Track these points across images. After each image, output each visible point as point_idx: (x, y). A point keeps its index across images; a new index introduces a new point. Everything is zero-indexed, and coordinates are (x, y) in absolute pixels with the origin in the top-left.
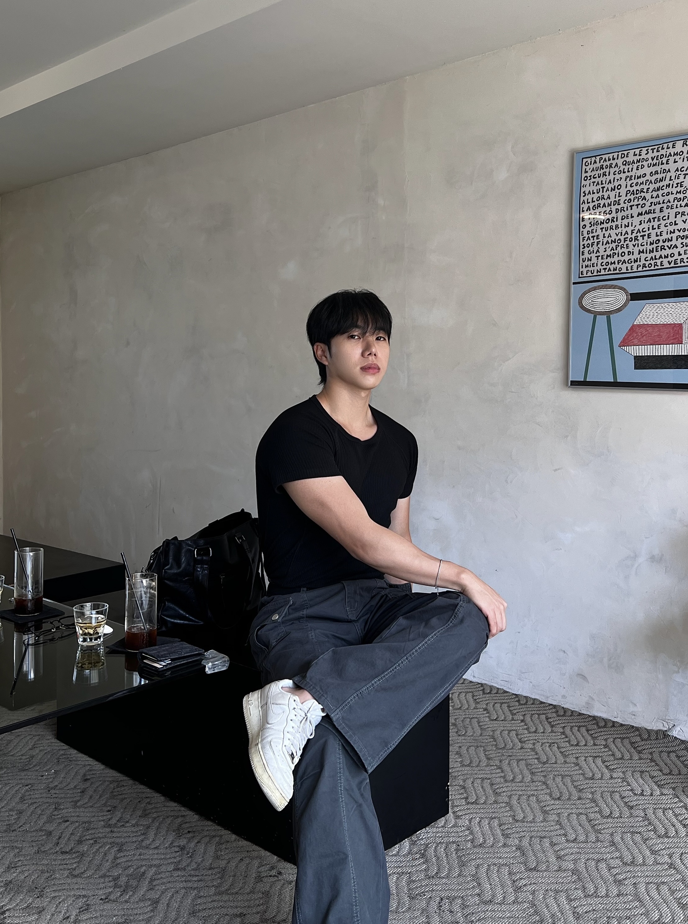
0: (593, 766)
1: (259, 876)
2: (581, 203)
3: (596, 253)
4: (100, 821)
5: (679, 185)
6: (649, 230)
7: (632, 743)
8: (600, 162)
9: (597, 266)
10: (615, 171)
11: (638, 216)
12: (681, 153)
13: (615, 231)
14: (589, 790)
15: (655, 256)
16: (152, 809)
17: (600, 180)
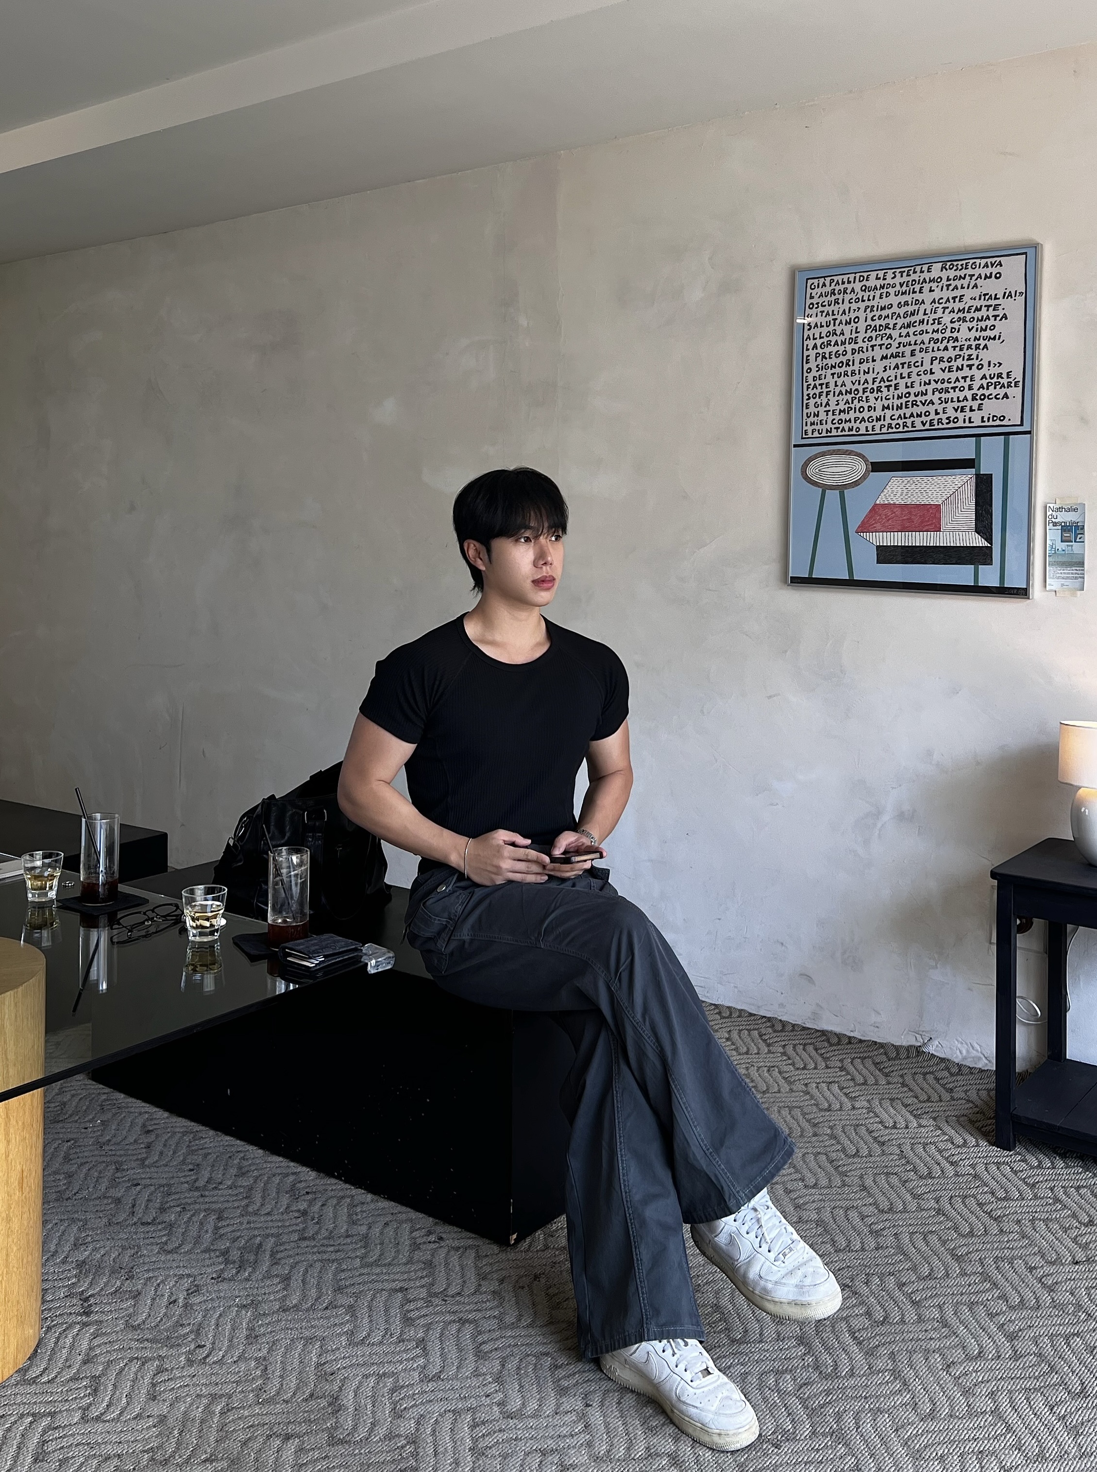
0: (827, 1094)
1: (415, 1243)
2: (805, 339)
3: (825, 407)
4: (182, 1183)
5: (936, 321)
6: (896, 379)
7: (876, 1064)
8: (830, 286)
9: (826, 424)
10: (852, 299)
11: (881, 360)
12: (939, 280)
13: (851, 378)
14: (826, 1124)
15: (905, 414)
16: (250, 1165)
17: (830, 309)
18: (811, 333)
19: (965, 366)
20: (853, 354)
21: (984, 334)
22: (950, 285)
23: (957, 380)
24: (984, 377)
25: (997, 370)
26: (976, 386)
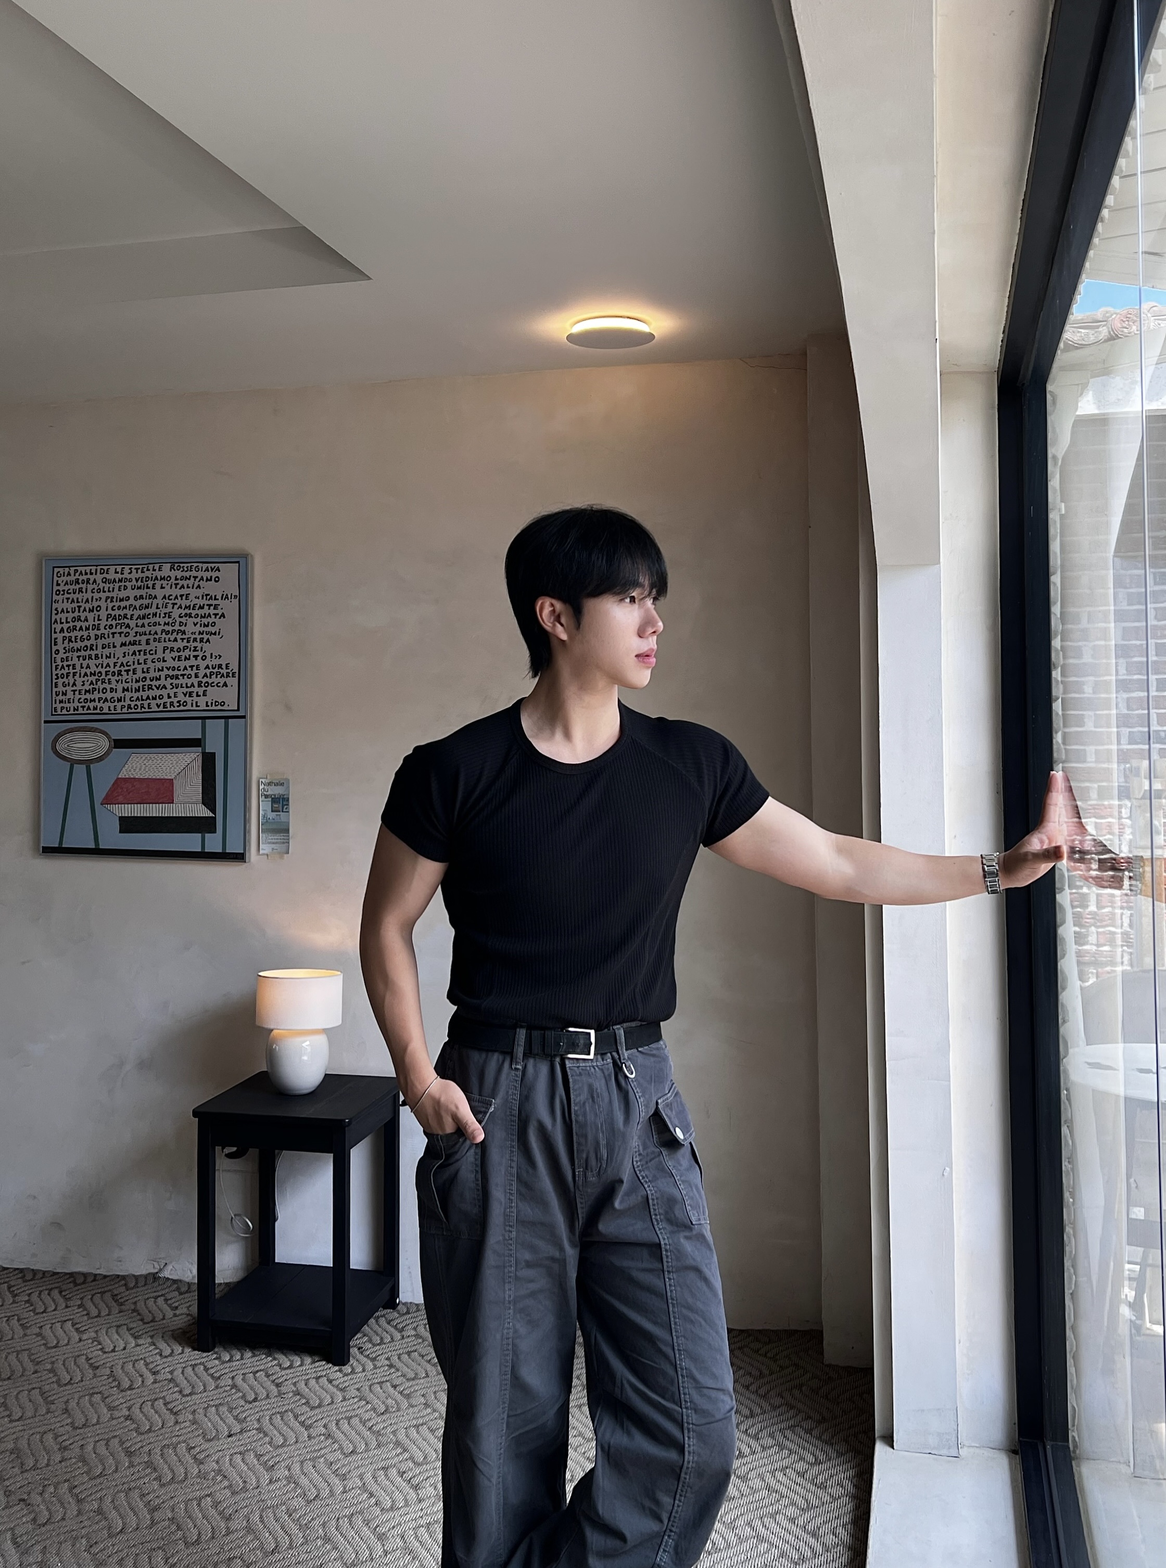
2: (53, 622)
3: (73, 687)
5: (167, 615)
6: (134, 665)
8: (74, 575)
9: (74, 702)
10: (94, 589)
11: (121, 646)
12: (169, 579)
13: (94, 662)
15: (142, 696)
17: (75, 596)
18: (58, 617)
19: (191, 656)
20: (96, 639)
21: (206, 629)
22: (178, 584)
23: (185, 668)
24: (207, 667)
25: (216, 662)
26: (201, 675)
